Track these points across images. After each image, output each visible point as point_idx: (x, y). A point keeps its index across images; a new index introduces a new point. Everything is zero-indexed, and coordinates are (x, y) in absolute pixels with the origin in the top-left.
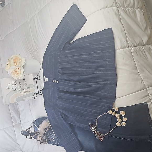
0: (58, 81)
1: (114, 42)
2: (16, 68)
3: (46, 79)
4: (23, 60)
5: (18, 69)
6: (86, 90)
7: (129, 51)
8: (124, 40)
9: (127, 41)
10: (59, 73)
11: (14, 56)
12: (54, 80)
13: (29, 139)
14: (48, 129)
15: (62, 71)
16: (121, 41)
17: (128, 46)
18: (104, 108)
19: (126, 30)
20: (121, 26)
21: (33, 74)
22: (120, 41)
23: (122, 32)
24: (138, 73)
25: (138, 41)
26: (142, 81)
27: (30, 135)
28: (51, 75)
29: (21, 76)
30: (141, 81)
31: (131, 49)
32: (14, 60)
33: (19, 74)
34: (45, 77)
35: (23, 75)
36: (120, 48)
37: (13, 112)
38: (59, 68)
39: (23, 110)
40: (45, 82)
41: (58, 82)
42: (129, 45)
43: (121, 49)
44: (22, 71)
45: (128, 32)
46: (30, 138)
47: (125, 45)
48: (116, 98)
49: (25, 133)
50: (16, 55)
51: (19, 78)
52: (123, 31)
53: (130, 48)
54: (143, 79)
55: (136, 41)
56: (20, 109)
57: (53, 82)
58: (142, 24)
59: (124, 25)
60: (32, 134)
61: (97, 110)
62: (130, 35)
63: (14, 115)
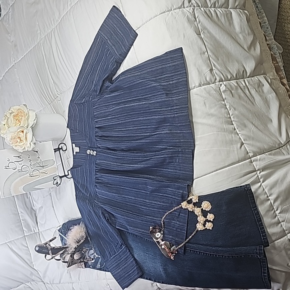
0: (95, 152)
1: (186, 74)
2: (19, 130)
3: (77, 149)
4: (32, 115)
5: (23, 132)
6: (143, 166)
7: (215, 90)
8: (206, 70)
9: (211, 70)
10: (96, 136)
11: (15, 109)
12: (89, 151)
13: (50, 260)
14: (82, 241)
16: (200, 72)
17: (213, 81)
18: (173, 197)
19: (210, 50)
20: (200, 42)
21: (53, 140)
22: (198, 71)
23: (201, 54)
24: (235, 129)
25: (234, 69)
26: (242, 144)
27: (50, 252)
28: (85, 141)
29: (28, 145)
30: (239, 145)
31: (221, 85)
32: (14, 116)
33: (24, 140)
34: (74, 145)
35: (31, 143)
36: (197, 84)
37: (22, 211)
38: (97, 127)
39: (42, 207)
40: (75, 154)
41: (96, 154)
42: (216, 79)
43: (200, 86)
44: (30, 136)
45: (213, 54)
46: (52, 258)
47: (208, 80)
48: (194, 178)
49: (43, 249)
50: (18, 107)
51: (25, 148)
52: (204, 53)
53: (217, 84)
54: (244, 140)
55: (229, 69)
56: (37, 206)
57: (88, 153)
58: (244, 37)
59: (206, 41)
60: (55, 251)
61: (163, 202)
62: (218, 59)
63: (25, 216)
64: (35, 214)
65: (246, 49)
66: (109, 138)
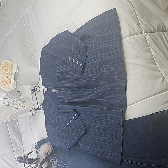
0: (57, 90)
1: (119, 27)
2: (5, 76)
3: (46, 90)
4: (15, 67)
5: (8, 77)
6: (89, 98)
7: (141, 39)
8: (134, 24)
9: (138, 24)
10: (58, 79)
11: (3, 62)
12: (53, 90)
13: (27, 167)
14: (49, 154)
15: (61, 77)
16: (130, 26)
17: (140, 32)
19: (137, 10)
20: (129, 5)
21: (31, 84)
22: (129, 25)
23: (130, 12)
24: (158, 68)
25: (155, 24)
26: (164, 78)
27: (27, 162)
28: (51, 83)
29: (11, 86)
30: (161, 79)
31: (146, 35)
32: (3, 67)
33: (9, 83)
34: (44, 86)
35: (14, 85)
36: (128, 34)
37: (12, 134)
38: (58, 73)
39: (25, 131)
40: (44, 93)
41: (58, 92)
42: (142, 31)
43: (130, 35)
44: (13, 80)
45: (140, 13)
46: (29, 166)
47: (136, 31)
48: (127, 105)
49: (23, 160)
50: (6, 61)
51: (9, 89)
52: (133, 12)
53: (143, 34)
54: (165, 76)
55: (152, 24)
56: (22, 130)
57: (53, 92)
58: (162, 2)
59: (134, 4)
60: (31, 161)
61: (105, 125)
62: (144, 17)
63: (13, 137)
64: (21, 136)
65: (164, 10)
66: (66, 80)
